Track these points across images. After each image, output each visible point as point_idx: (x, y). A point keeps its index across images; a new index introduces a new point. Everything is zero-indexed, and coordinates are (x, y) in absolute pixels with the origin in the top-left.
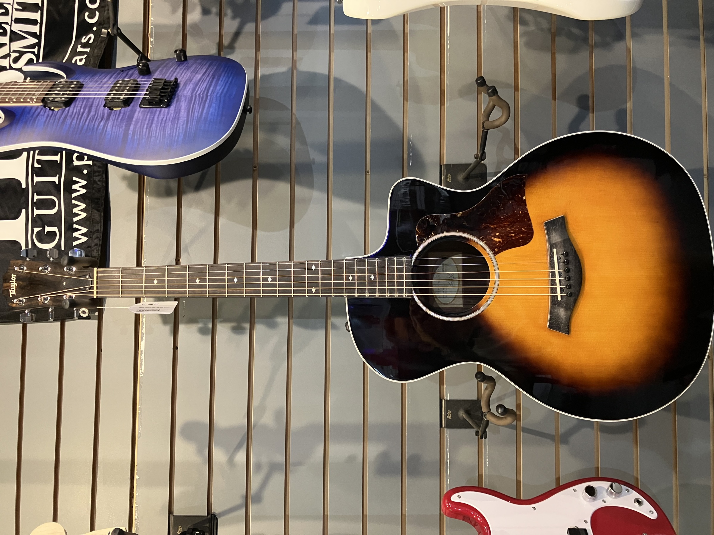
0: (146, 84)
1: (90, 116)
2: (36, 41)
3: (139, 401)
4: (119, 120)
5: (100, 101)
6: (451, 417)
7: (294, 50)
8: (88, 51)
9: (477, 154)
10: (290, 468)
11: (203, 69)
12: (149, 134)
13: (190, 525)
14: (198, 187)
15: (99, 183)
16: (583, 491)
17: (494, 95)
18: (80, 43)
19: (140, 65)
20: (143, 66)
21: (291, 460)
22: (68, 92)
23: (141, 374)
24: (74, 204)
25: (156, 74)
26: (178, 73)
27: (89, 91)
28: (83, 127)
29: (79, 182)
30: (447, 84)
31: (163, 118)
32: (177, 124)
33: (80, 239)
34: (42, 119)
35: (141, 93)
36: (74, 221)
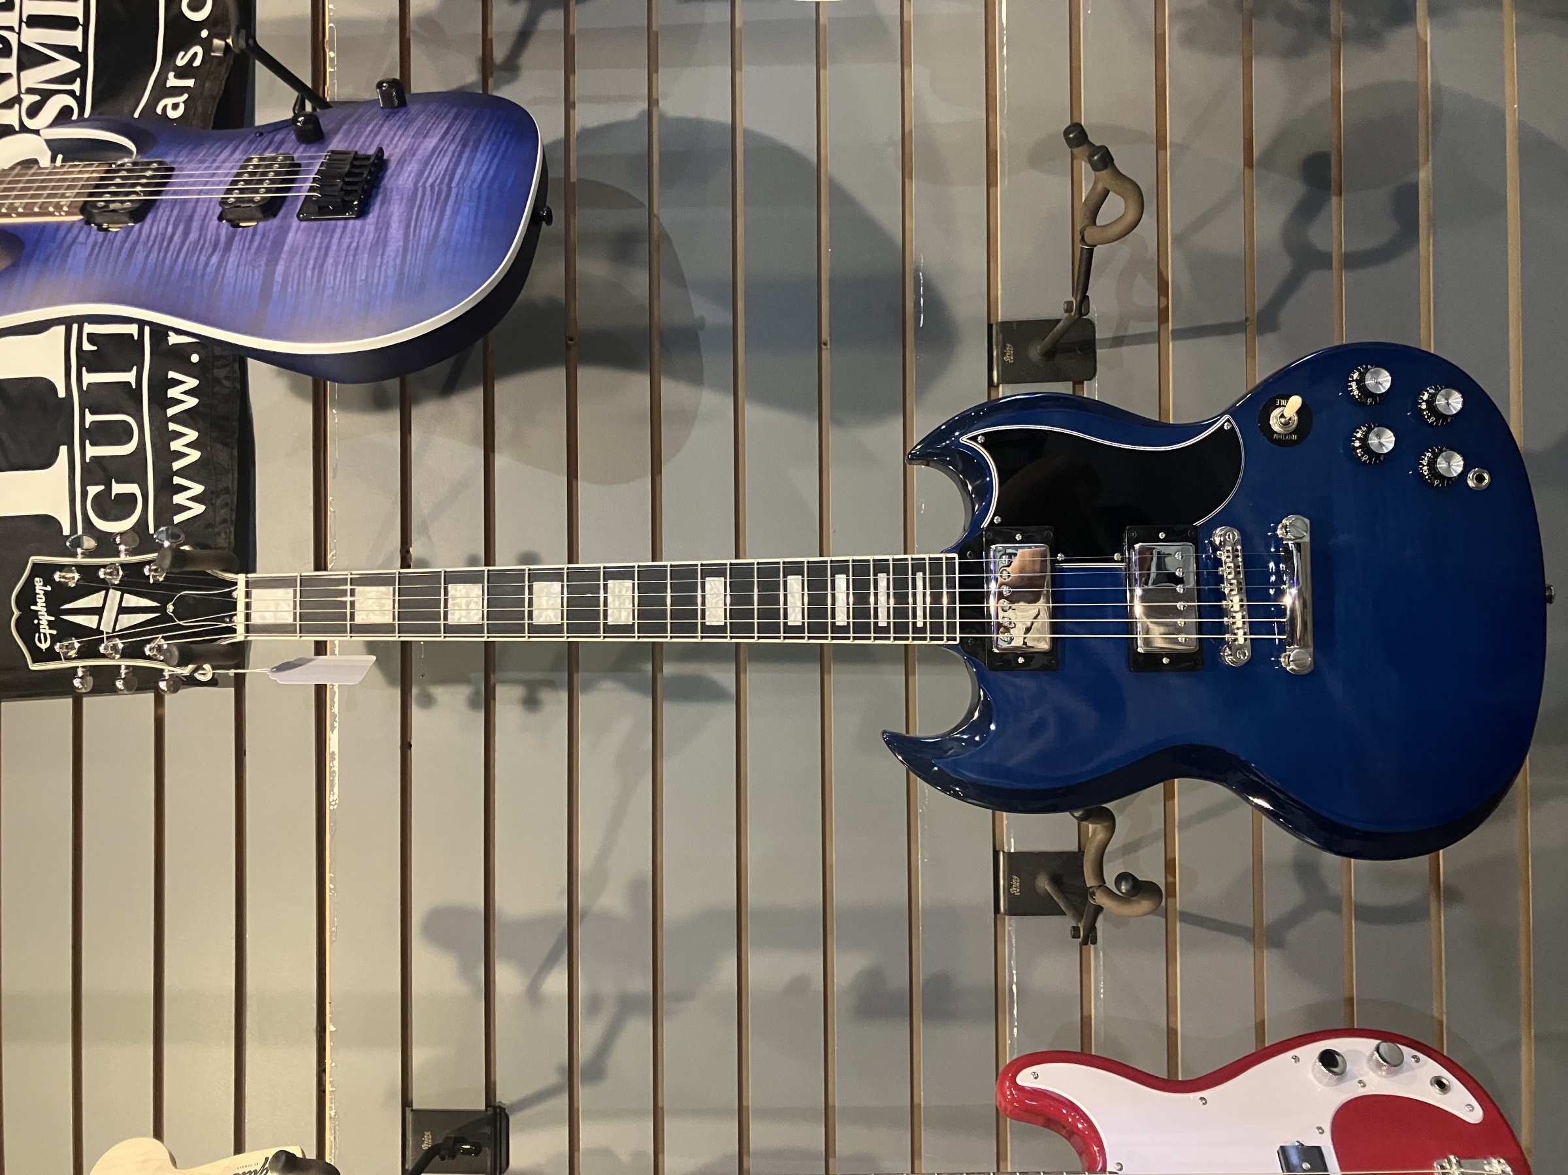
0: (314, 162)
1: (187, 243)
2: (77, 65)
3: (331, 864)
4: (253, 250)
5: (211, 208)
6: (1018, 890)
7: (652, 67)
8: (192, 86)
9: (1070, 303)
10: (665, 1005)
11: (441, 125)
12: (318, 281)
13: (447, 1131)
14: (449, 387)
15: (226, 383)
16: (1314, 1061)
17: (1105, 167)
18: (171, 68)
19: (300, 119)
20: (305, 122)
21: (666, 987)
22: (139, 189)
23: (333, 803)
24: (173, 431)
25: (335, 140)
26: (386, 135)
27: (186, 184)
28: (172, 268)
29: (182, 382)
30: (1001, 138)
31: (351, 243)
32: (383, 255)
33: (190, 508)
34: (81, 252)
35: (301, 187)
36: (174, 470)
